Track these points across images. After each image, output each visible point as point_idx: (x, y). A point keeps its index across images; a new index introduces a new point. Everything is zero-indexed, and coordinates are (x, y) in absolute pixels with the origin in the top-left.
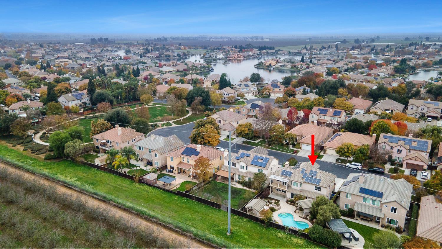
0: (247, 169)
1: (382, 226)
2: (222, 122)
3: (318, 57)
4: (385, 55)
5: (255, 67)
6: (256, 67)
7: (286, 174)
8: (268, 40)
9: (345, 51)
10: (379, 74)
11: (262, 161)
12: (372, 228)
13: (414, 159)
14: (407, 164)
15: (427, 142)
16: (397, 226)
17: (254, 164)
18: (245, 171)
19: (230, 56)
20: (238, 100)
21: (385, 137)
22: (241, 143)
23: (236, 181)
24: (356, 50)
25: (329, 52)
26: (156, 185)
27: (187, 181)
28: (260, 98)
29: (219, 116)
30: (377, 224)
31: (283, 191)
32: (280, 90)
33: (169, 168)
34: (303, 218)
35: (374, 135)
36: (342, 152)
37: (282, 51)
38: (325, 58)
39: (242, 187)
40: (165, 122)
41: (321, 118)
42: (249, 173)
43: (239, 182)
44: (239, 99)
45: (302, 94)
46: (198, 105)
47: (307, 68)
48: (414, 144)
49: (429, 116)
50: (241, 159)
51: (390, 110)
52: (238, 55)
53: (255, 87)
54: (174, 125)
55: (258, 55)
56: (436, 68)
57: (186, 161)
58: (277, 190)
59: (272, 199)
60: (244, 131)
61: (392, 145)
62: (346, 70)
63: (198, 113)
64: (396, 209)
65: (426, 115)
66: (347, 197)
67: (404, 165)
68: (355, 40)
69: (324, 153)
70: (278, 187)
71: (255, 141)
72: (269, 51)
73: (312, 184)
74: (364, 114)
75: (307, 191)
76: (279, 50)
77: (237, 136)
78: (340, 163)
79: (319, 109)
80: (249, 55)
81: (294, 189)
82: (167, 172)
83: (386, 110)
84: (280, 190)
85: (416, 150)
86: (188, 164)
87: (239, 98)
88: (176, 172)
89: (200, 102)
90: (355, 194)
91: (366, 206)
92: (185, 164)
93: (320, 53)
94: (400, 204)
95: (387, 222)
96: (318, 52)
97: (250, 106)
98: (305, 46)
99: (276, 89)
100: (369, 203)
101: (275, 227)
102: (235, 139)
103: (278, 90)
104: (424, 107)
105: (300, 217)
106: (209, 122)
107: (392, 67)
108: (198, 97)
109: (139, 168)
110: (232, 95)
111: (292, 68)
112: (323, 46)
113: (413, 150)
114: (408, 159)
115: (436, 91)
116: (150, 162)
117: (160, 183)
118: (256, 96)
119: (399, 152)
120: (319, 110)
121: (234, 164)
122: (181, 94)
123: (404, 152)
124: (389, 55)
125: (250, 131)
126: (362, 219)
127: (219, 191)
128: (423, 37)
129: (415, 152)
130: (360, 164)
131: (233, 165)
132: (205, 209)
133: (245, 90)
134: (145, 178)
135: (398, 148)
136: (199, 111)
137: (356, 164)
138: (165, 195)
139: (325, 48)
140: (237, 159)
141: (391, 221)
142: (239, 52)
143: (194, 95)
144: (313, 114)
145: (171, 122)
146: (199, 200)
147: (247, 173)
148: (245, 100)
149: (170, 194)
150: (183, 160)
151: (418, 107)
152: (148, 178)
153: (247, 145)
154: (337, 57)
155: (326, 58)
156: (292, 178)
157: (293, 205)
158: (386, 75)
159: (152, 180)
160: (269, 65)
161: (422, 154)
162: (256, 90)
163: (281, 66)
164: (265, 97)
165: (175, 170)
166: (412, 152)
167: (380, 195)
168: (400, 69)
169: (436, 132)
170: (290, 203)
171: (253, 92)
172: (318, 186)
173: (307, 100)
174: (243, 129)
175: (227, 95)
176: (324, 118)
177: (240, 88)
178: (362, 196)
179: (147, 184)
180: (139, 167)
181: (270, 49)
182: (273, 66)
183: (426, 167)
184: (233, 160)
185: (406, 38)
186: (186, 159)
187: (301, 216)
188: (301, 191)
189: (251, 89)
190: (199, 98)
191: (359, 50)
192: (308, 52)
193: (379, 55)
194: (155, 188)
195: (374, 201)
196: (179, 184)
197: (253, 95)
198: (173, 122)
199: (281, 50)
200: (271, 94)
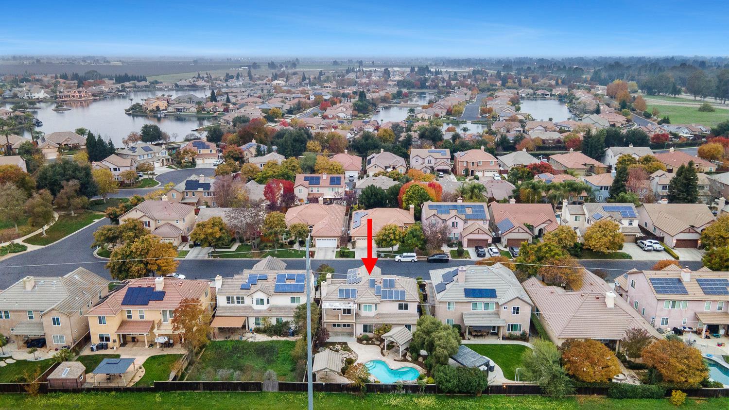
0: (268, 303)
1: (504, 338)
2: (152, 223)
3: (232, 92)
4: (324, 87)
5: (127, 114)
6: (129, 114)
7: (348, 296)
8: (120, 64)
9: (265, 81)
10: (338, 115)
11: (293, 282)
12: (495, 345)
13: (477, 232)
14: (469, 240)
15: (482, 207)
16: (521, 332)
17: (280, 290)
18: (265, 306)
19: (61, 94)
20: (141, 179)
21: (431, 207)
22: (206, 258)
23: (251, 330)
24: (281, 79)
25: (241, 83)
26: (86, 386)
27: (152, 357)
28: (179, 169)
29: (143, 214)
30: (496, 337)
31: (344, 325)
32: (211, 151)
33: (95, 340)
34: (401, 361)
35: (412, 206)
36: (386, 240)
37: (161, 83)
38: (244, 94)
39: (269, 339)
40: (7, 244)
41: (312, 191)
42: (274, 310)
43: (258, 331)
44: (141, 176)
45: (256, 156)
46: (73, 197)
47: (224, 111)
48: (469, 211)
49: (439, 170)
50: (253, 288)
51: (392, 167)
52: (79, 92)
53: (164, 151)
54: (31, 248)
55: (119, 91)
56: (396, 103)
57: (136, 316)
58: (334, 325)
59: (333, 344)
60: (211, 234)
61: (444, 217)
62: (290, 112)
63: (72, 212)
64: (518, 309)
65: (435, 169)
66: (449, 308)
67: (465, 244)
68: (269, 63)
69: (354, 247)
70: (340, 321)
71: (230, 248)
72: (138, 84)
73: (393, 301)
74: (375, 178)
75: (387, 314)
76: (156, 82)
77: (191, 247)
78: (383, 258)
79: (305, 177)
80: (102, 93)
81: (366, 317)
82: (92, 349)
83: (386, 168)
84: (339, 325)
85: (474, 220)
86: (144, 322)
87: (141, 173)
88: (117, 344)
89: (76, 191)
90: (459, 301)
91: (477, 314)
92: (136, 322)
93: (227, 85)
94: (521, 299)
95: (508, 330)
96: (225, 85)
97: (185, 187)
98: (199, 75)
99: (203, 151)
100: (481, 308)
101: (377, 391)
102: (189, 251)
103: (207, 151)
104: (431, 158)
105: (395, 360)
106: (130, 229)
107: (351, 104)
108: (68, 180)
109: (10, 361)
110: (128, 169)
111: (199, 111)
112: (227, 75)
113: (470, 219)
114: (470, 233)
115: (429, 134)
116: (32, 340)
117: (95, 379)
118: (170, 167)
119: (455, 225)
120: (306, 179)
121: (240, 300)
122: (24, 179)
123: (461, 224)
124: (330, 87)
125: (224, 231)
126: (475, 336)
127: (235, 357)
128: (353, 60)
129: (472, 222)
130: (414, 254)
131: (238, 302)
132: (233, 400)
133: (146, 157)
134: (53, 380)
135: (453, 220)
136: (76, 209)
137: (409, 254)
138: (126, 401)
139: (232, 77)
140: (245, 288)
141: (512, 327)
142: (79, 87)
143: (58, 178)
144: (301, 187)
145: (19, 241)
146: (211, 387)
147: (270, 310)
148: (154, 177)
149: (136, 394)
150: (130, 317)
151: (424, 159)
152: (63, 376)
153: (218, 259)
154: (260, 91)
155: (246, 93)
156: (359, 299)
157: (371, 344)
158: (348, 117)
159: (77, 377)
160: (155, 109)
161: (481, 223)
162: (166, 155)
163: (178, 110)
164: (187, 167)
165: (114, 341)
166: (470, 222)
167: (492, 293)
168: (362, 106)
169: (476, 191)
170: (365, 342)
171: (163, 160)
172: (405, 301)
173: (273, 164)
174: (210, 231)
175: (115, 170)
176: (318, 191)
177: (136, 154)
178: (470, 302)
179: (66, 391)
180: (11, 357)
181: (139, 81)
182: (164, 110)
183: (490, 241)
184: (236, 293)
185: (334, 62)
186: (136, 312)
187: (396, 358)
188: (379, 316)
189: (157, 155)
190: (71, 183)
191: (285, 80)
192: (208, 84)
193: (316, 87)
194: (93, 393)
195: (487, 304)
196: (140, 368)
197: (163, 165)
198: (24, 241)
199: (159, 81)
200: (196, 160)
